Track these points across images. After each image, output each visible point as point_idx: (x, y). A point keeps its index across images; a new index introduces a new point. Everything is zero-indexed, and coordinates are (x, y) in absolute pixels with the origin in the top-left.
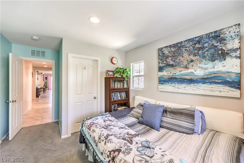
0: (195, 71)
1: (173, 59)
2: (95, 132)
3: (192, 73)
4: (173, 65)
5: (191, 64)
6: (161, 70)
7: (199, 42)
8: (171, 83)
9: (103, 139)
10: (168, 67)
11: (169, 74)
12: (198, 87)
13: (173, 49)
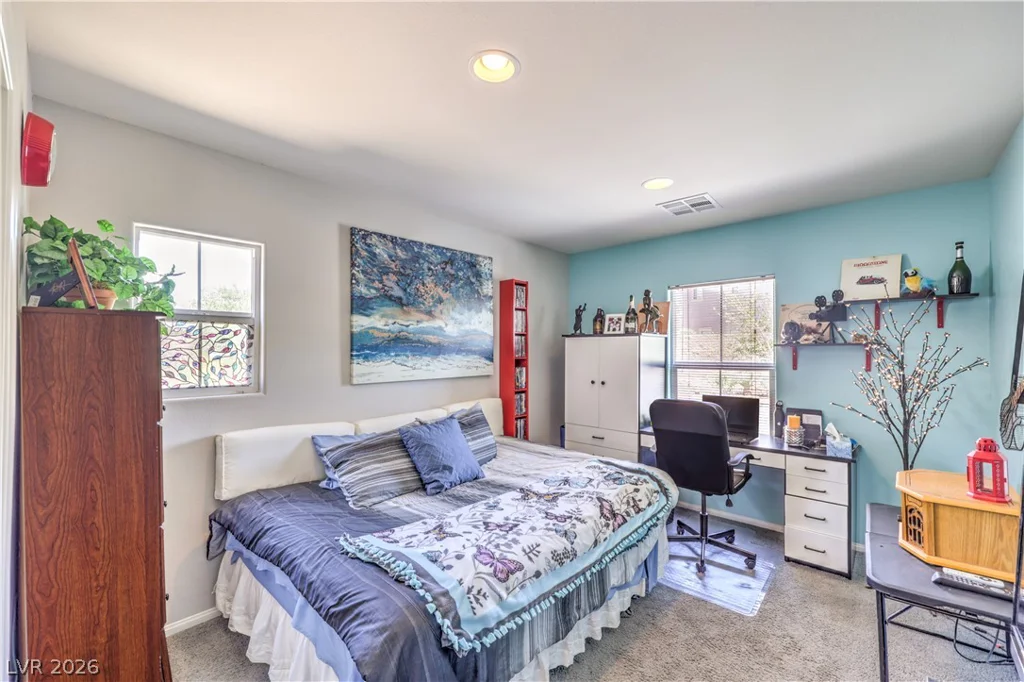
0: (446, 325)
1: (402, 284)
2: (538, 546)
3: (440, 328)
4: (400, 299)
5: (440, 307)
6: (364, 310)
7: (451, 261)
8: (396, 355)
9: (570, 525)
10: (387, 302)
11: (391, 327)
12: (451, 362)
13: (401, 253)
